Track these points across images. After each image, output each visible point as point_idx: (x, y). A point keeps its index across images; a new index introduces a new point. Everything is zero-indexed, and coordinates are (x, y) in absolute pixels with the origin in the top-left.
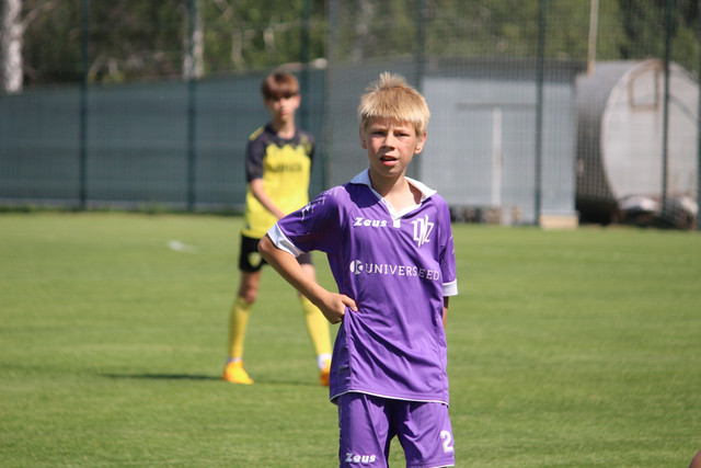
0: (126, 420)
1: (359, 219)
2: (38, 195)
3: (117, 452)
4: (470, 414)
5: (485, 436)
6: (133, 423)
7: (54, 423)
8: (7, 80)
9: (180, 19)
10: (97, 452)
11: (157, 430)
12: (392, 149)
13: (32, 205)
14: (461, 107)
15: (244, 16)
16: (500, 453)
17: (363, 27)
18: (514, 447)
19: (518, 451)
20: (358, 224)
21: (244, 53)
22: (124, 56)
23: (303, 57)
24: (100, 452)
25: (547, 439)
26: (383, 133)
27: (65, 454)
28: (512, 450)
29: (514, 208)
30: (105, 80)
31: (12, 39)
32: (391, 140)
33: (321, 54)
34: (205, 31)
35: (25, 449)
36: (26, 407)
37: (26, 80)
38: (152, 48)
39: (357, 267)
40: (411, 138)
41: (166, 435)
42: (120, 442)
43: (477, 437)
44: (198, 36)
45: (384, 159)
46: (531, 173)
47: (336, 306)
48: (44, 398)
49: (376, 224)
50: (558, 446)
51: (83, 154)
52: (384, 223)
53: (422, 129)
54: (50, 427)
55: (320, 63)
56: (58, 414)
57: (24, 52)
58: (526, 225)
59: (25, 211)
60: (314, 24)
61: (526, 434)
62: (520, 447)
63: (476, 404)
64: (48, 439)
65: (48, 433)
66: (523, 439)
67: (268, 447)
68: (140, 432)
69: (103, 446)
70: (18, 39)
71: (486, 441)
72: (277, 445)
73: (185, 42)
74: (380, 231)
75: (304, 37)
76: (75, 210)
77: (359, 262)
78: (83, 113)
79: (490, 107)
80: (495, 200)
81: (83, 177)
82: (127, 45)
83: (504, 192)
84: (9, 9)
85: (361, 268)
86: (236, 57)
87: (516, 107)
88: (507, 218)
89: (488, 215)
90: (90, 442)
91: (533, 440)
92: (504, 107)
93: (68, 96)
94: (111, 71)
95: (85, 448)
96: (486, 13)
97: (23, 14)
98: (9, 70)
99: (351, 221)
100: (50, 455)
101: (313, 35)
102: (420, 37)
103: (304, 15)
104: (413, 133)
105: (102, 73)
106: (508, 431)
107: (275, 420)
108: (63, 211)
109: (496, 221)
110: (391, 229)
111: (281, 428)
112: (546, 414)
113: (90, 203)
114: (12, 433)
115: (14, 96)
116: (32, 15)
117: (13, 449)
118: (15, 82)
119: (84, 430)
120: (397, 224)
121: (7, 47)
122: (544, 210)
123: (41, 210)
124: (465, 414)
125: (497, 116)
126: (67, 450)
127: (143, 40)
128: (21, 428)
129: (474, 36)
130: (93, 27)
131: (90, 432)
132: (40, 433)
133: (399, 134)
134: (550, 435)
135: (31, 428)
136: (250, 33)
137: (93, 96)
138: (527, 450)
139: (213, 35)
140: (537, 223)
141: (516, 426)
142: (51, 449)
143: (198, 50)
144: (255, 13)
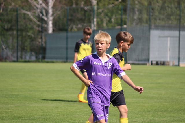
0: (76, 113)
1: (95, 63)
2: (56, 58)
3: (74, 121)
4: (161, 112)
5: (165, 117)
6: (78, 114)
7: (59, 114)
8: (49, 30)
9: (91, 15)
10: (69, 121)
11: (84, 115)
12: (100, 47)
13: (54, 60)
14: (160, 37)
15: (106, 15)
16: (168, 121)
17: (135, 17)
18: (172, 120)
19: (173, 121)
20: (94, 64)
21: (106, 24)
22: (77, 25)
23: (121, 25)
24: (70, 120)
25: (180, 118)
26: (98, 44)
27: (62, 121)
28: (172, 121)
29: (173, 62)
30: (73, 30)
31: (50, 21)
32: (100, 45)
33: (125, 24)
34: (97, 19)
35: (52, 120)
36: (52, 110)
37: (53, 30)
38: (84, 23)
39: (94, 74)
40: (105, 45)
41: (86, 116)
42: (75, 118)
43: (163, 118)
44: (95, 20)
45: (98, 49)
46: (177, 53)
47: (88, 83)
48: (57, 108)
49: (99, 64)
50: (183, 120)
51: (67, 48)
52: (101, 64)
53: (108, 43)
54: (58, 114)
55: (125, 26)
56: (60, 111)
57: (53, 24)
58: (176, 66)
59: (53, 62)
60: (124, 17)
61: (175, 117)
62: (174, 120)
63: (163, 109)
64: (57, 117)
65: (58, 116)
66: (174, 118)
67: (111, 120)
68: (80, 116)
69: (71, 119)
70: (51, 20)
71: (165, 118)
72: (113, 119)
73: (92, 21)
74: (100, 66)
75: (121, 20)
76: (65, 62)
77: (94, 73)
78: (67, 38)
79: (167, 37)
80: (168, 60)
81: (67, 54)
82: (78, 22)
83: (170, 58)
84: (49, 13)
85: (95, 74)
86: (105, 25)
87: (173, 37)
88: (171, 64)
89: (166, 63)
90: (68, 118)
91: (177, 118)
92: (170, 37)
93: (63, 34)
94: (74, 28)
95: (67, 120)
96: (166, 14)
97: (53, 14)
98: (49, 28)
99: (93, 63)
100: (58, 121)
101: (123, 20)
102: (150, 20)
103: (121, 15)
104: (106, 43)
105: (72, 29)
106: (170, 116)
107: (113, 113)
108: (62, 62)
109: (169, 65)
110: (102, 65)
111: (115, 115)
112: (180, 112)
113: (69, 60)
114: (49, 116)
115: (51, 34)
116: (55, 15)
117: (49, 120)
118: (50, 31)
119: (66, 115)
120: (103, 64)
121: (49, 22)
122: (180, 62)
123: (57, 62)
124: (160, 112)
125: (169, 39)
126: (62, 120)
127: (82, 21)
128: (51, 115)
129: (163, 19)
130: (70, 18)
131: (68, 116)
132: (56, 116)
133: (102, 44)
134: (181, 117)
135: (54, 115)
136: (108, 19)
137: (70, 34)
138: (175, 121)
139: (99, 20)
140: (179, 65)
141: (173, 115)
142: (59, 120)
143: (95, 23)
144: (109, 14)
